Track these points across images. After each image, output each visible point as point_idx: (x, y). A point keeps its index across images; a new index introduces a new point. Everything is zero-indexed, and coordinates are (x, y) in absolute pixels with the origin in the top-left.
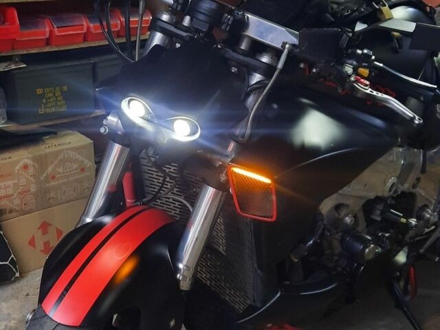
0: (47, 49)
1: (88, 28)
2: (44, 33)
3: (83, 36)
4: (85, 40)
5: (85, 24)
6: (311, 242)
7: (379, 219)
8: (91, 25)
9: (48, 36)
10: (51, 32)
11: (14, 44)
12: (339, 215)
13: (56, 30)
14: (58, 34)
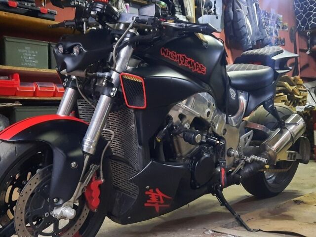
0: (34, 98)
1: (56, 89)
2: (33, 89)
3: (53, 93)
4: (54, 96)
5: (54, 87)
6: (166, 128)
7: (205, 141)
8: (58, 88)
9: (34, 90)
10: (36, 89)
11: (16, 93)
12: (182, 122)
13: (39, 88)
14: (40, 90)
